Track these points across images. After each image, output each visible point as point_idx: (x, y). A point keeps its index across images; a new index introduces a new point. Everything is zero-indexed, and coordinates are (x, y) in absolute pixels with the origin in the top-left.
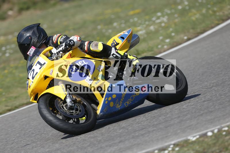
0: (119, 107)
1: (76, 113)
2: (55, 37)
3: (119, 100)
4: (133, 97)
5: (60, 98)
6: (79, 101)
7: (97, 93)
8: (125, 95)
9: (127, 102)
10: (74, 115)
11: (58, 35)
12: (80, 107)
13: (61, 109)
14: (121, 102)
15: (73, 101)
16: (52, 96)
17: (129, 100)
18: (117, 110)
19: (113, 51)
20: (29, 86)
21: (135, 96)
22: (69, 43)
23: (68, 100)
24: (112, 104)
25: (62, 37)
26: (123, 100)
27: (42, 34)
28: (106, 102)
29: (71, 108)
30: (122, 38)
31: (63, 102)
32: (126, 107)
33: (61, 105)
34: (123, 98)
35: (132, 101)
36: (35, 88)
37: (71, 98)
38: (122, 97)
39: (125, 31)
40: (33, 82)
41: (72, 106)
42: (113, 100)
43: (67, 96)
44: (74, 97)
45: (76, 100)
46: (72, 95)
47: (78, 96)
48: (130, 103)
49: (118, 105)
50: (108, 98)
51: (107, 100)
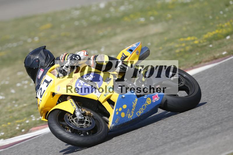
0: (131, 117)
1: (86, 126)
2: (62, 56)
3: (131, 110)
5: (69, 113)
6: (89, 113)
7: (106, 105)
8: (136, 105)
9: (138, 112)
10: (84, 128)
11: (65, 54)
12: (90, 120)
13: (71, 123)
15: (82, 114)
16: (61, 112)
17: (141, 109)
18: (129, 120)
20: (38, 105)
22: (75, 58)
23: (78, 114)
24: (123, 115)
25: (68, 55)
26: (134, 110)
28: (117, 113)
29: (81, 121)
30: (131, 50)
31: (72, 116)
32: (138, 116)
33: (71, 120)
34: (134, 108)
35: (144, 110)
36: (45, 106)
37: (80, 111)
38: (133, 107)
39: (134, 45)
40: (41, 100)
41: (82, 119)
42: (124, 110)
43: (76, 110)
44: (84, 111)
45: (86, 113)
46: (81, 109)
47: (88, 109)
48: (142, 112)
49: (129, 115)
50: (118, 109)
51: (118, 111)
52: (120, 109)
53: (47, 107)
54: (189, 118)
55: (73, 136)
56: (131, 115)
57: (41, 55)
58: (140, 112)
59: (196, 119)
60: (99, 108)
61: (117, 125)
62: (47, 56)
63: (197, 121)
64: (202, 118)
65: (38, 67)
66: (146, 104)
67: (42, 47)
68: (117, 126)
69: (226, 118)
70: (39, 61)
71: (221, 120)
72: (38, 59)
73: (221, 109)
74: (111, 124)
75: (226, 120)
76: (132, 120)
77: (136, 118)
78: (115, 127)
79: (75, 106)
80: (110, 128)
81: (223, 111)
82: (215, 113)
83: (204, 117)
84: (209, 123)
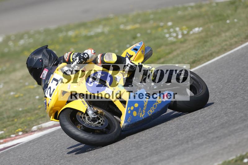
0: (142, 116)
2: (66, 55)
3: (142, 109)
4: (155, 105)
5: (81, 112)
6: (101, 112)
7: (118, 104)
8: (147, 104)
11: (69, 53)
14: (144, 111)
15: (95, 112)
16: (72, 111)
17: (152, 109)
18: (141, 119)
19: (128, 61)
20: (47, 104)
21: (157, 104)
22: (83, 56)
23: (90, 112)
24: (135, 114)
26: (145, 109)
27: (52, 55)
28: (129, 112)
29: (94, 120)
30: (136, 50)
32: (150, 115)
34: (146, 107)
35: (155, 110)
36: (55, 106)
37: (92, 110)
38: (144, 106)
39: (137, 44)
40: (51, 100)
41: (94, 118)
42: (136, 109)
43: (88, 109)
44: (95, 109)
45: (98, 111)
46: (93, 107)
47: (99, 108)
48: (153, 111)
49: (141, 114)
50: (130, 108)
51: (130, 109)
52: (132, 108)
53: (57, 106)
54: (94, 159)
55: (87, 135)
56: (143, 114)
57: (44, 55)
58: (151, 111)
59: (102, 159)
60: (109, 108)
61: (130, 124)
62: (50, 56)
63: (103, 162)
64: (109, 158)
65: (41, 67)
66: (157, 103)
67: (44, 46)
68: (130, 126)
69: (134, 158)
70: (42, 61)
71: (129, 160)
72: (41, 59)
73: (129, 148)
74: (123, 123)
75: (134, 160)
76: (145, 119)
77: (147, 117)
78: (127, 126)
79: (87, 105)
80: (122, 127)
81: (131, 150)
82: (123, 152)
83: (111, 157)
84: (116, 163)
